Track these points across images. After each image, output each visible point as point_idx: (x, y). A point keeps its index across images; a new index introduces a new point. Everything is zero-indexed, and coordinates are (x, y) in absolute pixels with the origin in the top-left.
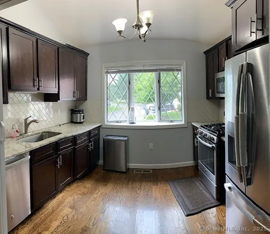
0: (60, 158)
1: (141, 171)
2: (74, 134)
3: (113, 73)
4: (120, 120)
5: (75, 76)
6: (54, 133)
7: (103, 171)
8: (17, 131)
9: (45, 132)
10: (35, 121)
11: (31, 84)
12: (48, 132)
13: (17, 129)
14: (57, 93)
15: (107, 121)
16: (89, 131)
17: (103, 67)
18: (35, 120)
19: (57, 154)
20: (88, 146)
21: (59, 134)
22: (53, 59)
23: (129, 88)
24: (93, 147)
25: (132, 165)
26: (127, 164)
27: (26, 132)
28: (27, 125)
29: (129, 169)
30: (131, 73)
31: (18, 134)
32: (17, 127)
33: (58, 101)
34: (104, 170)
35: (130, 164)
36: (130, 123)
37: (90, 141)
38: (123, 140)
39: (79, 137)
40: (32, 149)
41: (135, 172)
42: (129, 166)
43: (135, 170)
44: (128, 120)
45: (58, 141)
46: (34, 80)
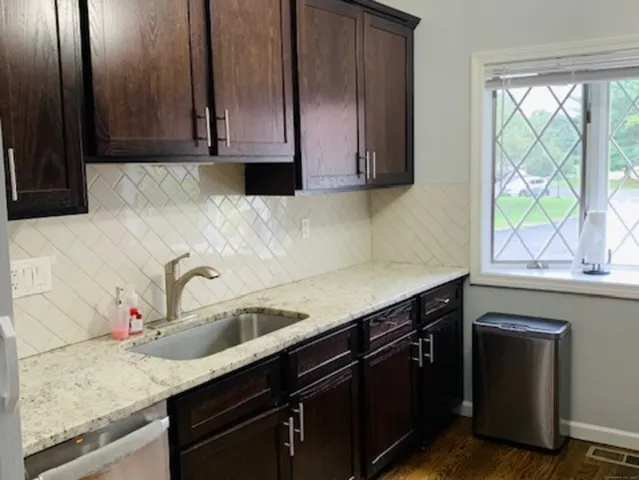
0: (296, 417)
1: (618, 457)
2: (357, 313)
3: (517, 82)
4: (544, 258)
5: (360, 96)
6: (281, 314)
7: (471, 440)
8: (134, 312)
9: (246, 311)
10: (202, 272)
11: (185, 133)
12: (260, 311)
13: (136, 305)
14: (291, 159)
15: (492, 261)
16: (417, 297)
17: (475, 62)
18: (203, 268)
19: (286, 399)
20: (413, 350)
21: (300, 317)
22: (272, 32)
23: (584, 138)
24: (431, 355)
25: (581, 428)
26: (562, 421)
27: (172, 314)
28: (174, 288)
29: (568, 439)
30: (603, 83)
31: (138, 325)
32: (135, 297)
33: (297, 192)
34: (477, 436)
35: (573, 424)
36: (586, 273)
37: (422, 334)
38: (547, 336)
39: (375, 320)
40: (176, 392)
41: (589, 454)
42: (568, 427)
43: (592, 448)
44: (577, 261)
45: (289, 349)
46: (195, 117)
